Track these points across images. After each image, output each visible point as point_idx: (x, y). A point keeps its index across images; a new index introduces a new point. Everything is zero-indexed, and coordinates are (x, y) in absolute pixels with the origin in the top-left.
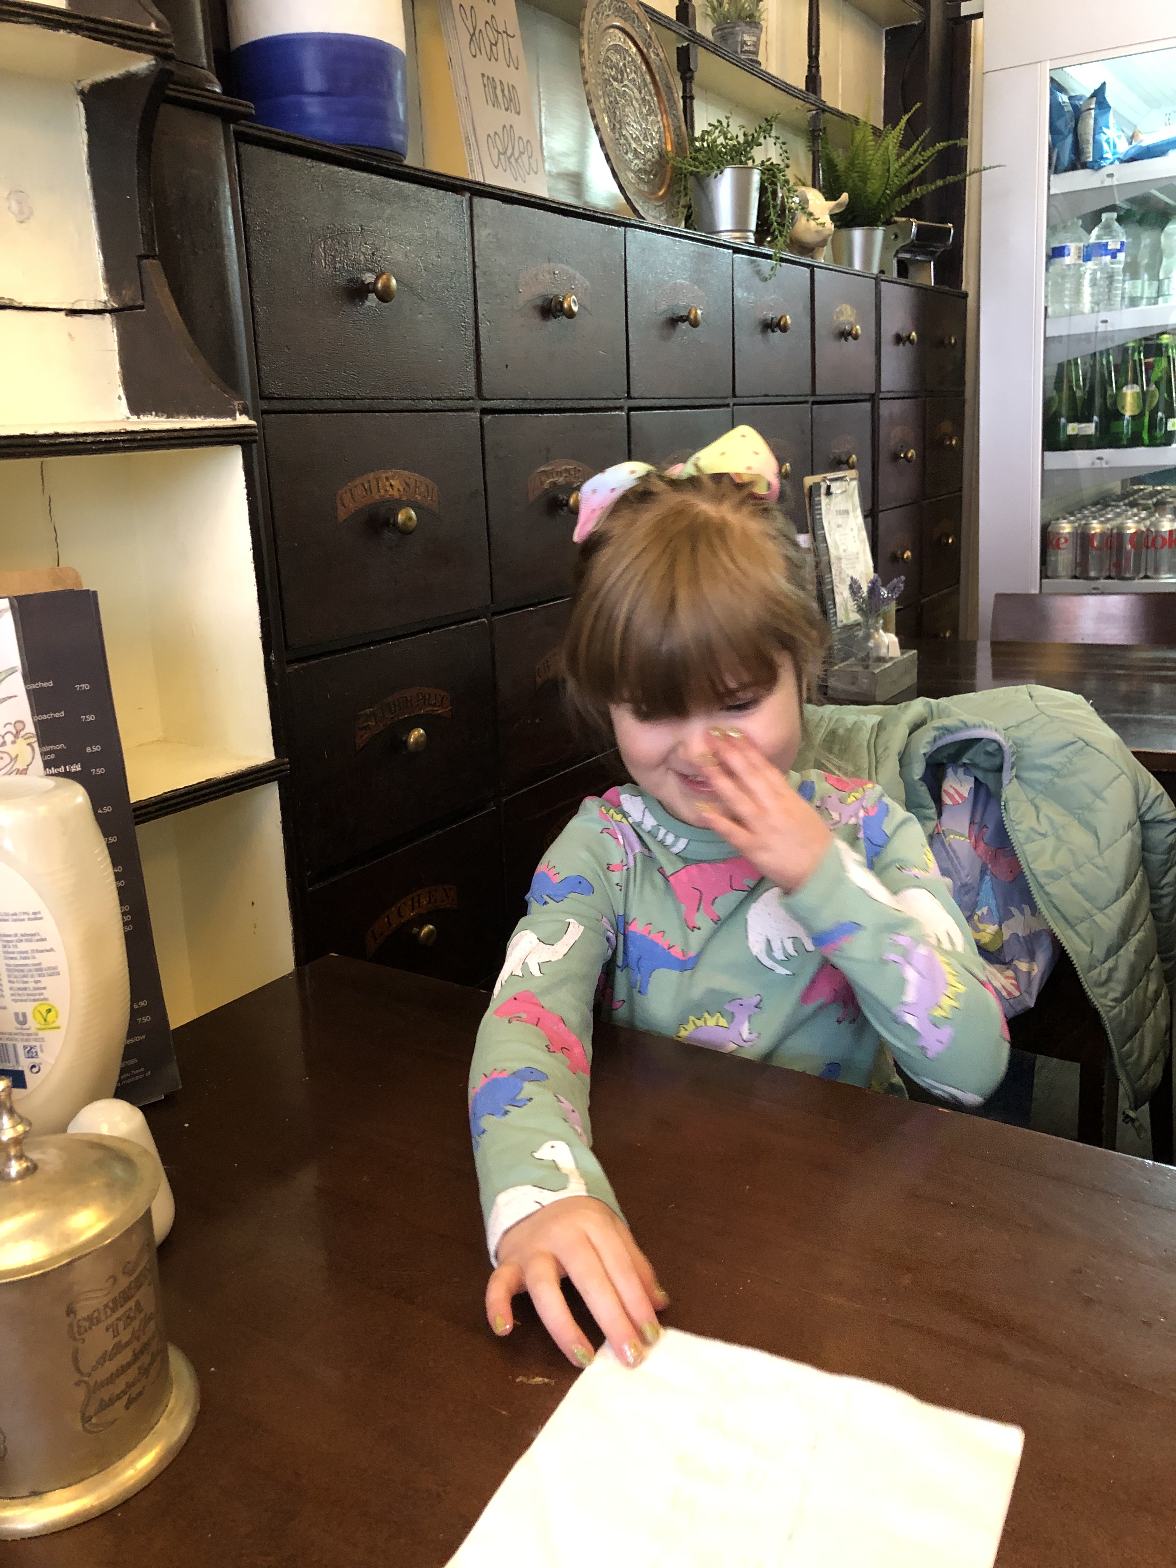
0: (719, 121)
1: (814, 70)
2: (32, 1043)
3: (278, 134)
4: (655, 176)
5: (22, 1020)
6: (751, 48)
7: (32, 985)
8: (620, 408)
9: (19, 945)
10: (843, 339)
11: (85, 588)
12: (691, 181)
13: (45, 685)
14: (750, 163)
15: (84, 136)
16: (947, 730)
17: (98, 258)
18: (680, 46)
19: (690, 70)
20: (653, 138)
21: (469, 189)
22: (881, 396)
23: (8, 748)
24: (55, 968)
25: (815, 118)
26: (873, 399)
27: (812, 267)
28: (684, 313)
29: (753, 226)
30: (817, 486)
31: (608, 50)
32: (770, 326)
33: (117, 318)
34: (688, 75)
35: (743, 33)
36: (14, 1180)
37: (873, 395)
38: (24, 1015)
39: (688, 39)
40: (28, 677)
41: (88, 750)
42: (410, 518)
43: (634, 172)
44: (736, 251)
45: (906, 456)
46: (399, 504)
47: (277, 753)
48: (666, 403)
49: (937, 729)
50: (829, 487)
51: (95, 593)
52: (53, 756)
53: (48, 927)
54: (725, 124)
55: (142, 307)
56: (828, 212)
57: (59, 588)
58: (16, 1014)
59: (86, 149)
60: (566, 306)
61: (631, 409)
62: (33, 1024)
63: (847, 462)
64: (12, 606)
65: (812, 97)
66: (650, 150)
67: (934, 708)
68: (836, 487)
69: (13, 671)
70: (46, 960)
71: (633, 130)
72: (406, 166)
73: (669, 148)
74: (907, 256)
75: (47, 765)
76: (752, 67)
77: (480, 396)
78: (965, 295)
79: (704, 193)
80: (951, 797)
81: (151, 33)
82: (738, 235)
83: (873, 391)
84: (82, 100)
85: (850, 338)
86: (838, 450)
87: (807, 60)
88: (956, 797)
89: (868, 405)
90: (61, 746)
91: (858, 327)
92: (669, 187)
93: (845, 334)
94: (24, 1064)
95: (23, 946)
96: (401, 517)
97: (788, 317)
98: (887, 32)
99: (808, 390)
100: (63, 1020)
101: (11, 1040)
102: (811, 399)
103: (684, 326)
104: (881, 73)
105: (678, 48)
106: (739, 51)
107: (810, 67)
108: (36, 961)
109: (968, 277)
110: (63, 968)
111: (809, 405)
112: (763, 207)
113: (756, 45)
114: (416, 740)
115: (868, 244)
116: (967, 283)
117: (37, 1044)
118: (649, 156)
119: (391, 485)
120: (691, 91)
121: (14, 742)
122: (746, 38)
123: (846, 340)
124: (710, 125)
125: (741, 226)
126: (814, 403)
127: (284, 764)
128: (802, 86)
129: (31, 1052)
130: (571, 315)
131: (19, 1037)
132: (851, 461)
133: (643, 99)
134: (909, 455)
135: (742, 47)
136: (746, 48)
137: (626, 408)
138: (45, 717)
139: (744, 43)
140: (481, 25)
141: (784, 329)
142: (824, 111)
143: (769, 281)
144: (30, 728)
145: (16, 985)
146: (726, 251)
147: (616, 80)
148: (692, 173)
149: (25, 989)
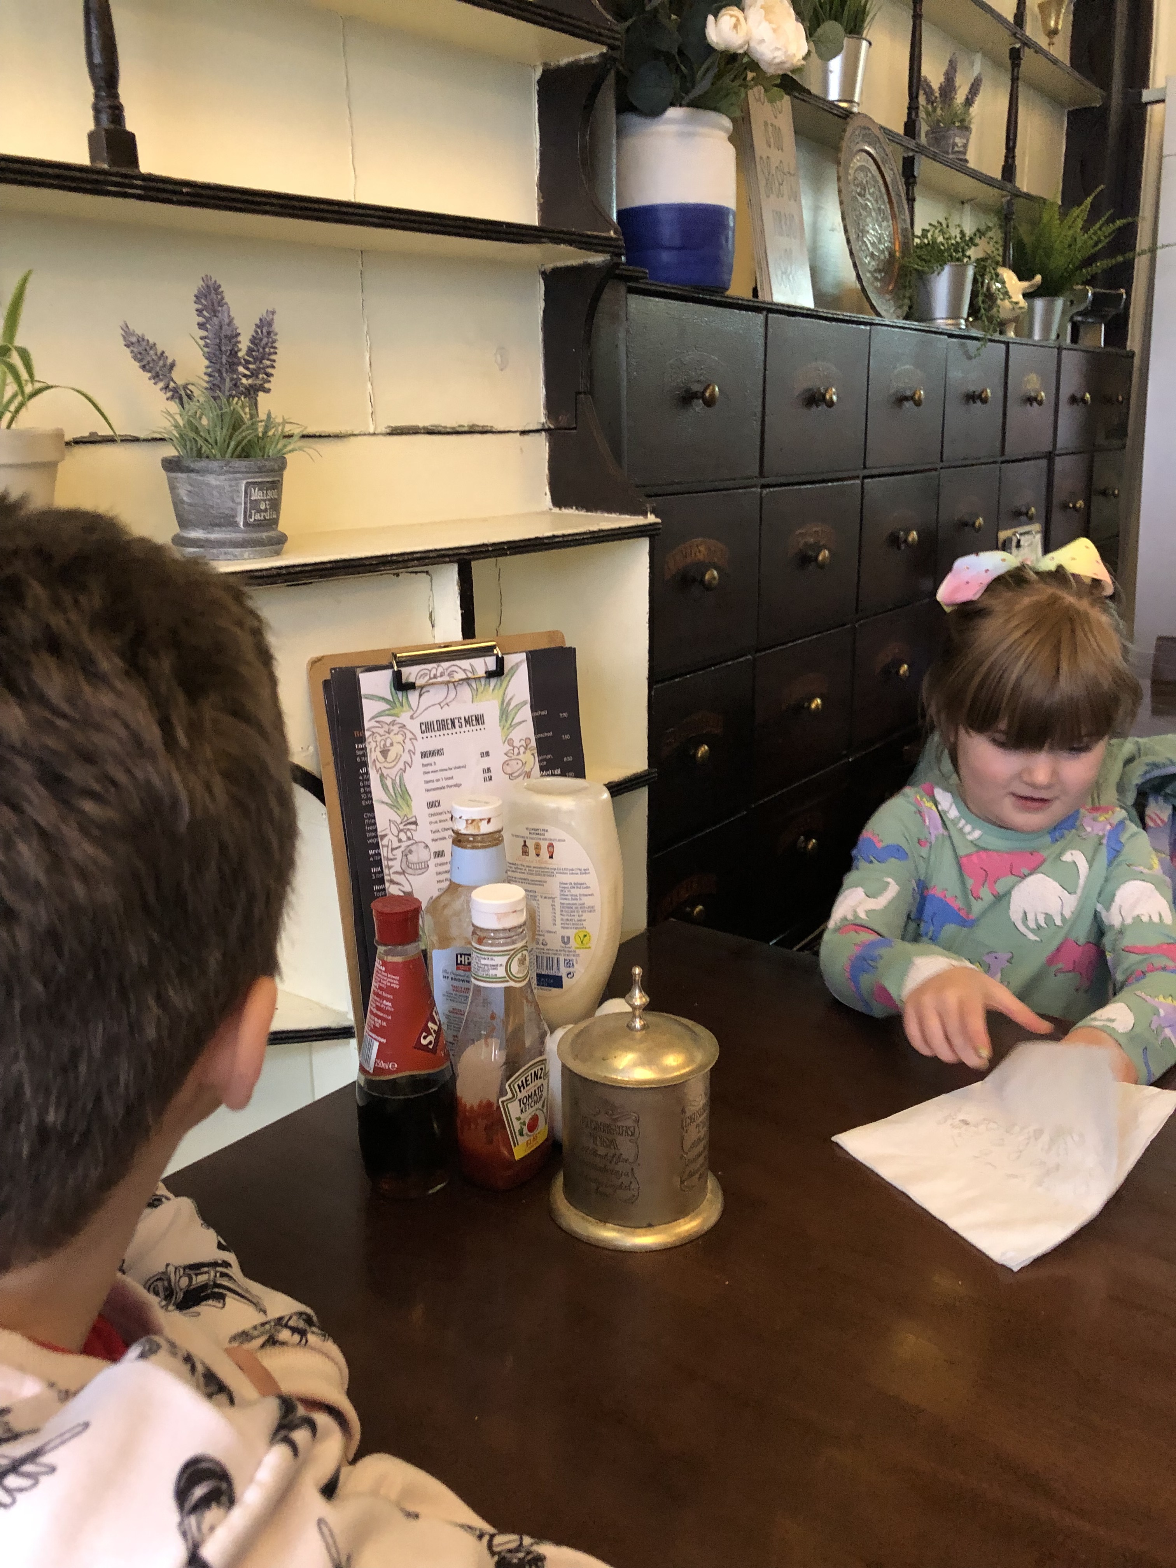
0: (939, 222)
1: (1010, 161)
2: (571, 958)
3: (651, 284)
4: (886, 273)
5: (566, 941)
6: (961, 149)
7: (576, 918)
8: (857, 477)
9: (572, 890)
10: (1028, 405)
11: (567, 645)
12: (915, 274)
13: (543, 713)
14: (965, 260)
15: (542, 304)
16: (1155, 765)
17: (541, 392)
18: (906, 155)
19: (915, 177)
20: (885, 241)
21: (764, 309)
22: (1057, 452)
23: (521, 757)
24: (593, 907)
25: (1010, 203)
26: (1050, 456)
27: (1007, 344)
28: (908, 393)
29: (965, 314)
30: (1010, 540)
31: (856, 170)
32: (973, 397)
33: (550, 435)
34: (911, 180)
35: (956, 135)
36: (637, 1031)
37: (1050, 453)
38: (568, 938)
39: (913, 150)
40: (533, 708)
41: (565, 759)
42: (714, 578)
43: (870, 272)
44: (951, 336)
45: (1074, 507)
46: (707, 566)
47: (649, 766)
48: (890, 470)
49: (1147, 764)
50: (1019, 541)
51: (574, 649)
52: (545, 763)
53: (592, 879)
54: (944, 226)
55: (575, 428)
56: (1021, 292)
57: (552, 646)
58: (563, 937)
59: (542, 313)
60: (828, 397)
61: (865, 477)
62: (573, 944)
63: (1027, 514)
64: (527, 659)
65: (1009, 185)
66: (883, 252)
67: (1142, 748)
68: (1024, 541)
69: (525, 703)
70: (589, 902)
71: (870, 237)
72: (727, 297)
73: (897, 248)
74: (1079, 318)
75: (542, 769)
76: (960, 166)
77: (762, 474)
78: (1132, 355)
79: (924, 284)
80: (1152, 819)
81: (611, 239)
82: (950, 322)
83: (1051, 449)
84: (543, 279)
85: (1035, 404)
86: (1019, 503)
87: (1004, 151)
88: (1159, 822)
89: (1044, 463)
90: (549, 756)
91: (1043, 394)
92: (896, 282)
93: (1031, 400)
94: (563, 972)
95: (574, 891)
96: (707, 577)
97: (988, 391)
98: (1069, 112)
99: (998, 451)
100: (593, 944)
101: (556, 954)
102: (1001, 459)
103: (908, 405)
104: (1061, 148)
105: (904, 158)
106: (950, 151)
107: (1006, 157)
108: (581, 902)
109: (1133, 336)
110: (598, 908)
111: (997, 465)
112: (974, 295)
113: (965, 146)
114: (702, 754)
115: (1048, 312)
116: (1132, 341)
117: (574, 958)
118: (882, 257)
119: (700, 551)
120: (913, 193)
121: (524, 753)
122: (957, 140)
123: (1031, 404)
124: (930, 224)
125: (954, 314)
126: (1003, 462)
127: (652, 773)
128: (999, 176)
129: (569, 964)
130: (831, 404)
131: (563, 953)
132: (1030, 513)
133: (879, 209)
134: (1078, 505)
135: (953, 148)
136: (956, 149)
137: (861, 477)
138: (542, 736)
139: (956, 144)
140: (773, 171)
141: (984, 401)
142: (1017, 196)
143: (974, 361)
144: (533, 743)
145: (565, 918)
146: (942, 337)
147: (860, 194)
148: (916, 270)
149: (571, 920)
